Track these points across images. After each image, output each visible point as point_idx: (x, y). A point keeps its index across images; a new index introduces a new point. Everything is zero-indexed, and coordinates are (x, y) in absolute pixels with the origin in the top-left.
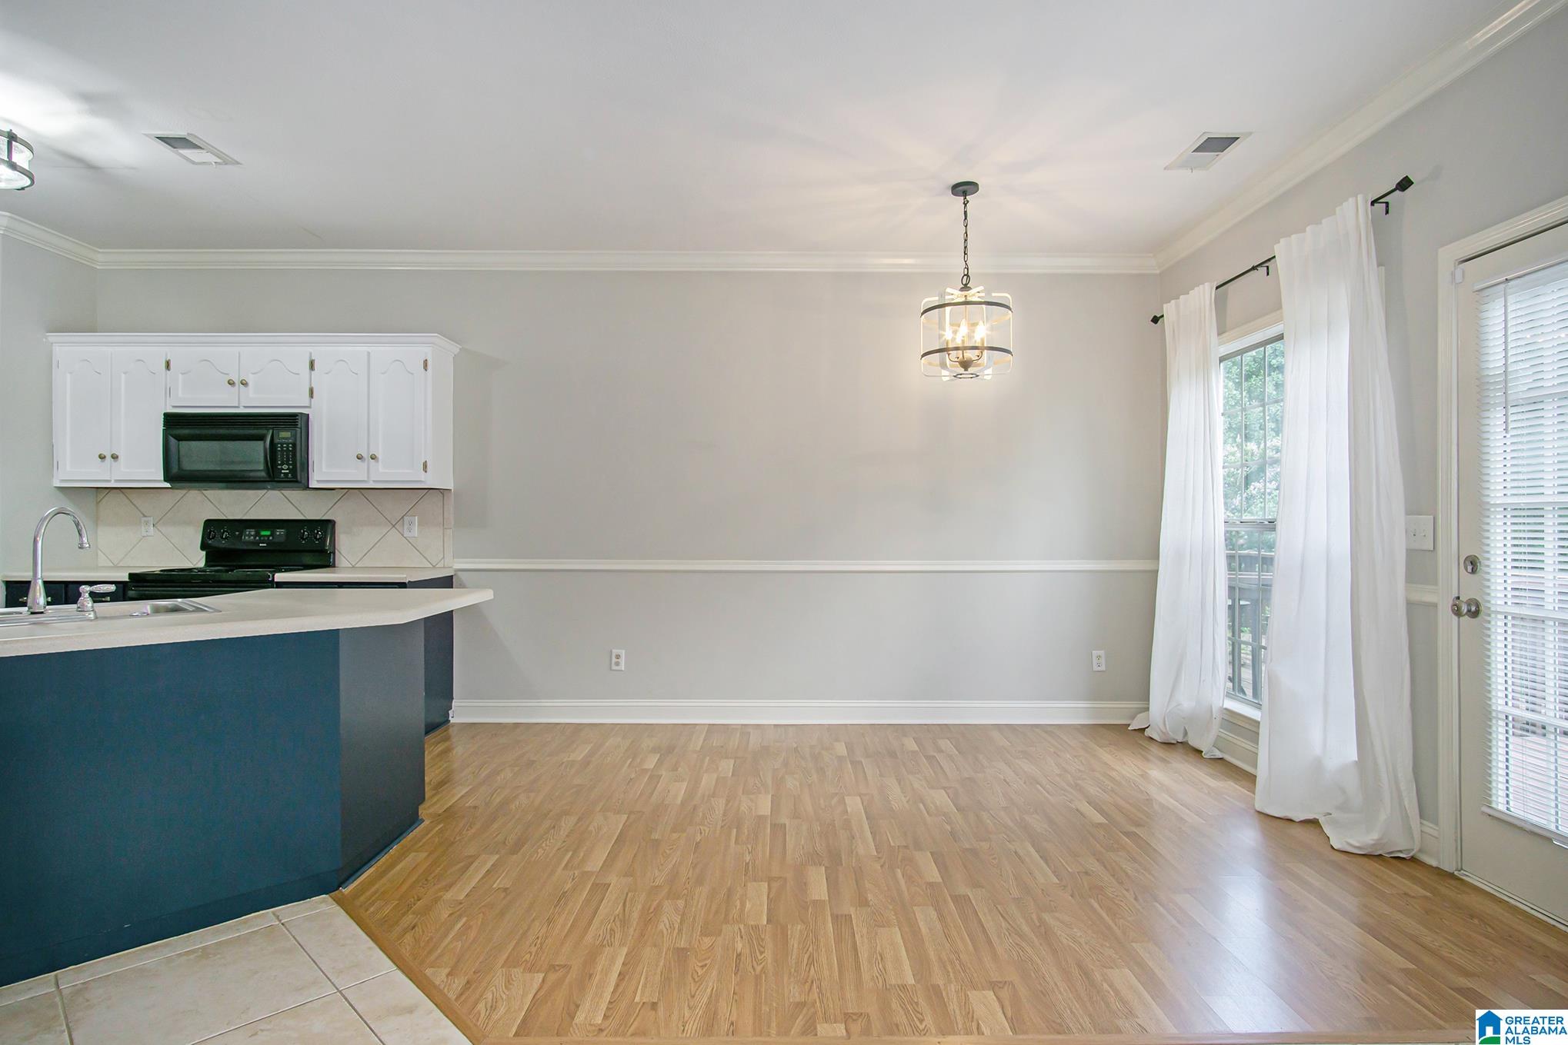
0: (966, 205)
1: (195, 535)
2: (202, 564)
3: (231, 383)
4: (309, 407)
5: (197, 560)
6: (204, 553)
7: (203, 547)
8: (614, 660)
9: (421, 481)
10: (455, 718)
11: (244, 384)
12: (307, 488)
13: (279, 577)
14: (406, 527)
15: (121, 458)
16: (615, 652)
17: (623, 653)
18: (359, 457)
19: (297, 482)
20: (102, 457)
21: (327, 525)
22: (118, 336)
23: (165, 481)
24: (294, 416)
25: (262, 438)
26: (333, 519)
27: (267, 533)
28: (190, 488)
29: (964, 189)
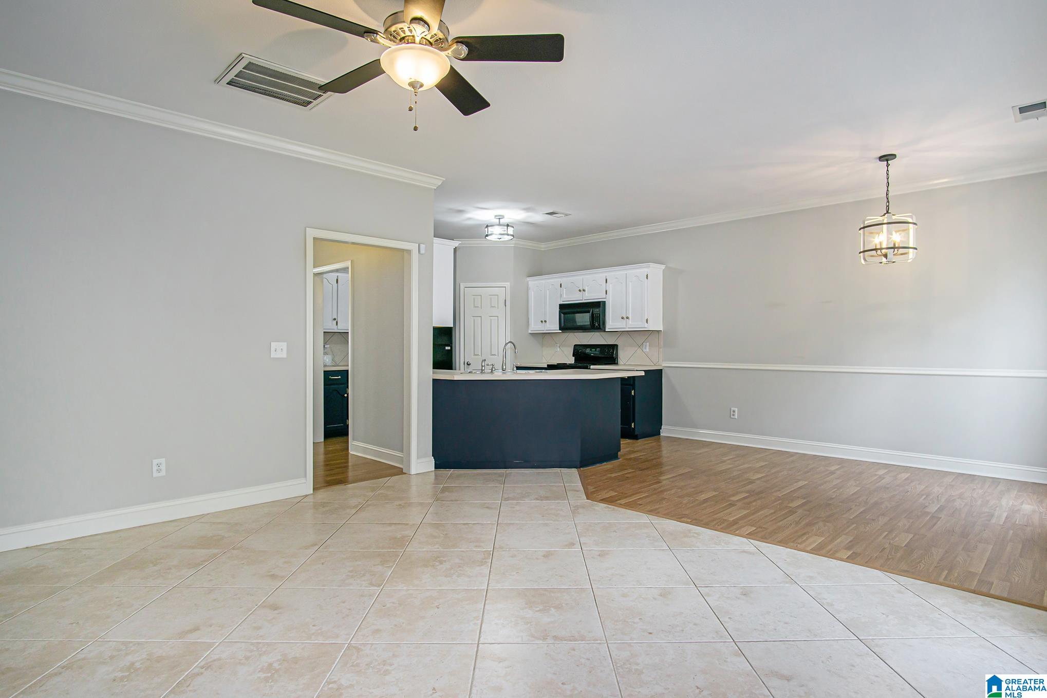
0: (888, 167)
1: (571, 351)
2: (573, 362)
3: (580, 291)
4: (605, 298)
5: (571, 360)
6: (574, 358)
7: (573, 356)
8: (732, 413)
9: (645, 328)
10: (663, 433)
11: (584, 290)
12: (605, 331)
13: (592, 367)
14: (644, 347)
15: (547, 321)
16: (733, 409)
17: (736, 410)
18: (622, 318)
19: (600, 329)
20: (542, 322)
21: (614, 347)
22: (546, 276)
23: (560, 330)
24: (599, 302)
25: (589, 312)
26: (617, 344)
27: (594, 350)
28: (571, 332)
29: (886, 158)
